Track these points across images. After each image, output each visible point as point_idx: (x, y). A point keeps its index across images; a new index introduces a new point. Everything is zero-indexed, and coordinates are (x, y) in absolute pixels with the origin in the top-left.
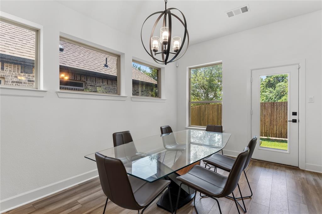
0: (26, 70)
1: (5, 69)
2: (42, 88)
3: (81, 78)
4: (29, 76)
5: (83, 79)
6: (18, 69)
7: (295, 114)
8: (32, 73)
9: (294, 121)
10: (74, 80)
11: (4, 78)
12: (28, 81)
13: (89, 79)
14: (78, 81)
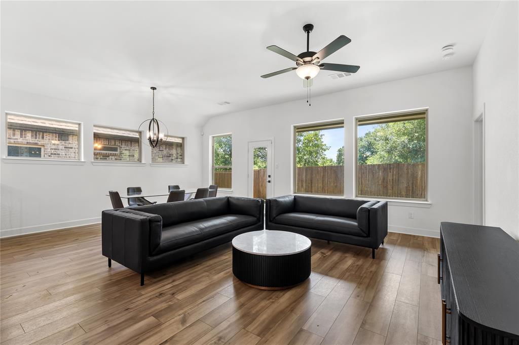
0: (63, 138)
1: (45, 138)
2: (83, 160)
3: (115, 142)
4: (65, 143)
5: (117, 143)
6: (56, 137)
7: (269, 176)
8: (68, 140)
9: (269, 182)
10: (108, 145)
11: (43, 146)
12: (65, 147)
13: (123, 144)
14: (113, 145)
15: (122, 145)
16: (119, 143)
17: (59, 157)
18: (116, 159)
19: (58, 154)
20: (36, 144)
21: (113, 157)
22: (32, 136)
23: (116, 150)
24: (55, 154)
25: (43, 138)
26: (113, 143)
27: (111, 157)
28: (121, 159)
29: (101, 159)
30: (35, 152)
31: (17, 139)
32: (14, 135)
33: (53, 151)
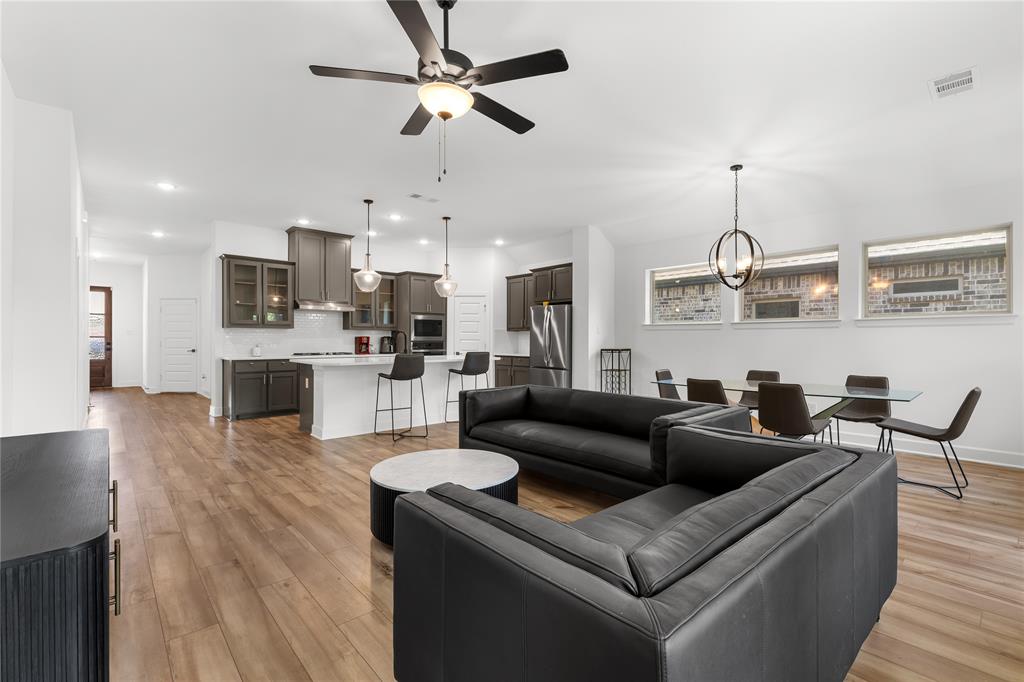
0: (829, 280)
1: (801, 284)
3: (946, 269)
4: (833, 287)
5: (953, 269)
8: (837, 281)
11: (801, 298)
13: (973, 268)
14: (938, 276)
15: (967, 271)
16: (959, 267)
17: (822, 314)
18: (948, 309)
19: (822, 309)
20: (789, 296)
21: (940, 305)
22: (785, 285)
23: (953, 285)
24: (816, 309)
25: (798, 285)
26: (940, 270)
27: (933, 305)
28: (965, 308)
29: (906, 311)
30: (791, 309)
31: (767, 292)
32: (764, 287)
33: (812, 304)
